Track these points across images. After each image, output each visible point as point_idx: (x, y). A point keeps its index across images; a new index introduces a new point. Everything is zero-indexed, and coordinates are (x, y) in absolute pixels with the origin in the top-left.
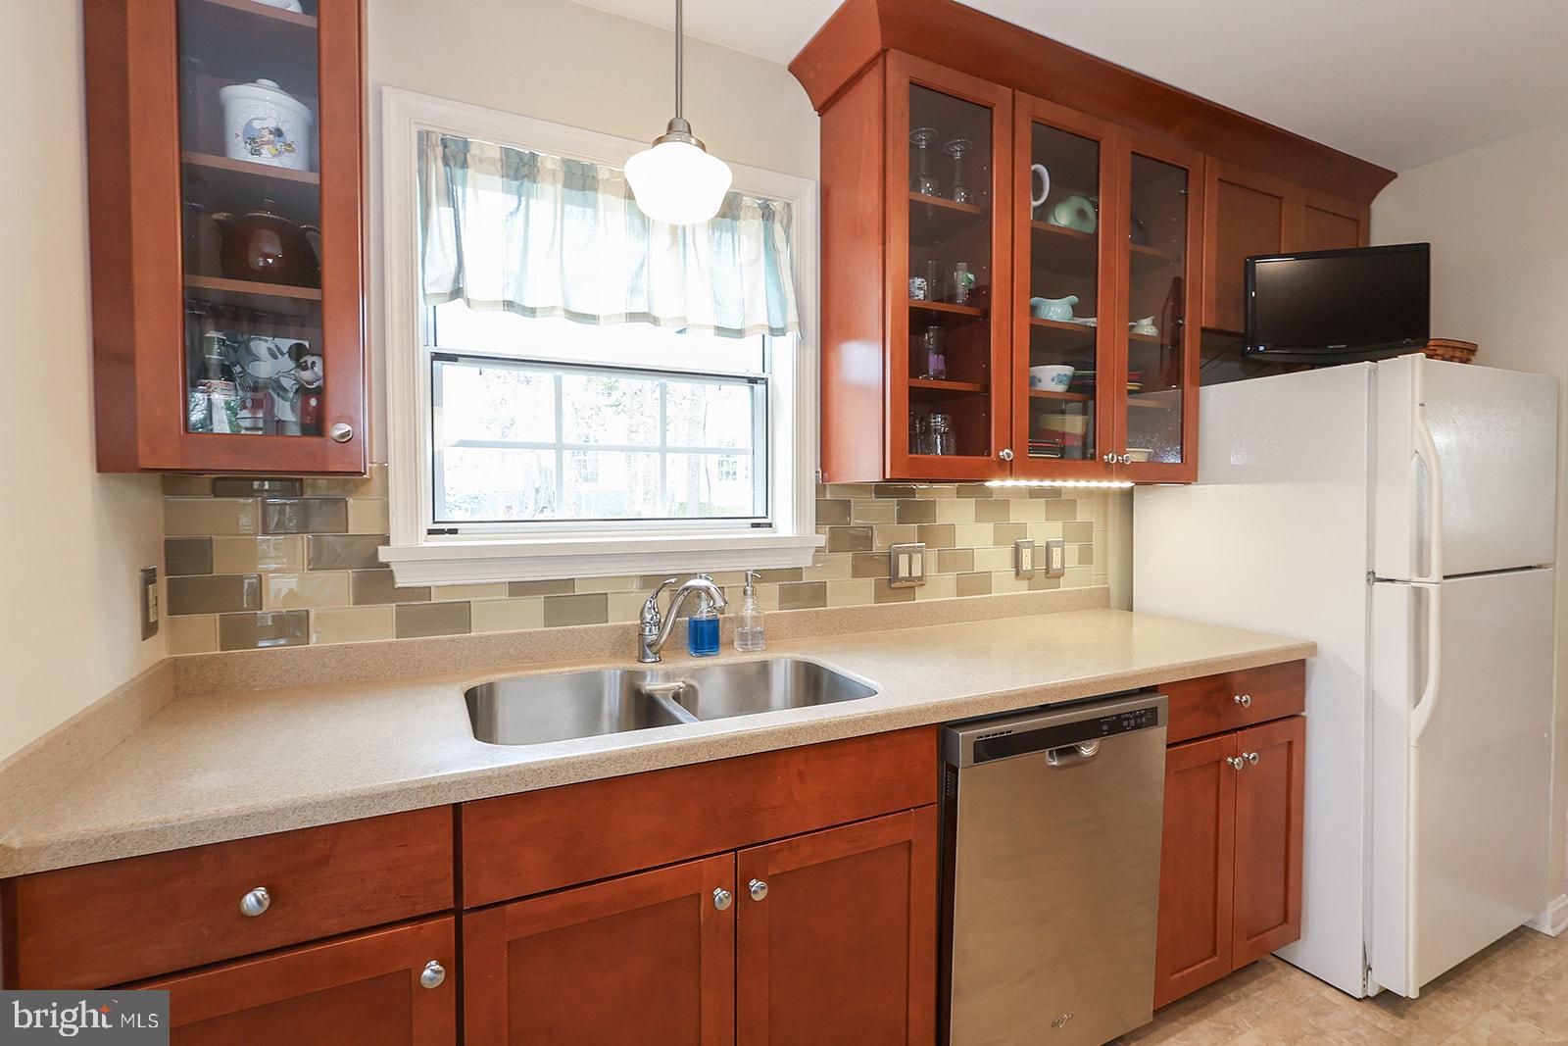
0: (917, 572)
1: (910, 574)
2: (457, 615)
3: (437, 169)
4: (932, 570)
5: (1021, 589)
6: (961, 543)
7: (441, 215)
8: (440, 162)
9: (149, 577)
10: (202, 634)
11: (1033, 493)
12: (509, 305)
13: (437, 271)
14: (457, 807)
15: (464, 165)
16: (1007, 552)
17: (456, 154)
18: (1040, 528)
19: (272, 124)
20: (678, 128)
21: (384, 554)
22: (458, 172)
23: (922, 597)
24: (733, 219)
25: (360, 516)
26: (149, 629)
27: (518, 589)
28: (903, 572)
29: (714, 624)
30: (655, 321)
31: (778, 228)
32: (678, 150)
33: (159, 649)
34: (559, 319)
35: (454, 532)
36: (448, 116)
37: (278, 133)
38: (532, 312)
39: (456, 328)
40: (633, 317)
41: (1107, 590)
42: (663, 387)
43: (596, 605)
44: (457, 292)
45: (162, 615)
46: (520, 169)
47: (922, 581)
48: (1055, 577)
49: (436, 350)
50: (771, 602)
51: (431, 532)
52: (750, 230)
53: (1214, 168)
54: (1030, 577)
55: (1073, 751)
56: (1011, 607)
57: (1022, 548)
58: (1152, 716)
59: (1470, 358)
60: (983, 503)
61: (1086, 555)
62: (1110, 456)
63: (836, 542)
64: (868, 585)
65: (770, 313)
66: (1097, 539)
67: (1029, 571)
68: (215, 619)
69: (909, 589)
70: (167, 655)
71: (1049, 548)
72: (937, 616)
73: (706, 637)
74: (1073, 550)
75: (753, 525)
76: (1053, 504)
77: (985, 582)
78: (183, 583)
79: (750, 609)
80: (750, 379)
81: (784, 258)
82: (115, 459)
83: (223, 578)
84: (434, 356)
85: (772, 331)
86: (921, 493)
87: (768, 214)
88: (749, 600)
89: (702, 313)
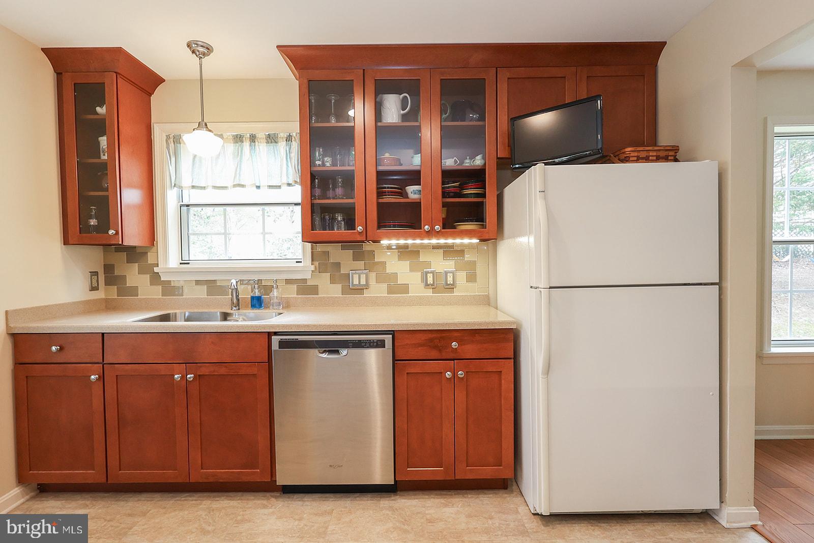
0: (363, 282)
1: (359, 282)
2: (179, 290)
3: (172, 145)
4: (372, 282)
5: (429, 293)
6: (389, 269)
7: (173, 159)
8: (173, 144)
9: (95, 274)
10: (112, 292)
11: (436, 247)
12: (193, 187)
14: (103, 334)
15: (180, 143)
16: (418, 275)
17: (177, 140)
20: (203, 125)
21: (157, 270)
22: (179, 145)
23: (367, 294)
24: (275, 142)
25: (151, 259)
27: (198, 282)
28: (356, 282)
29: (260, 298)
30: (243, 186)
31: (294, 145)
32: (203, 133)
33: (96, 295)
35: (188, 263)
36: (173, 129)
38: (203, 188)
40: (235, 186)
41: (487, 296)
42: (263, 210)
45: (99, 287)
47: (367, 286)
48: (450, 288)
49: (182, 204)
50: (291, 292)
51: (181, 264)
52: (282, 145)
53: (504, 74)
54: (433, 287)
55: (337, 352)
56: (420, 302)
57: (427, 273)
58: (380, 344)
59: (671, 155)
60: (404, 252)
61: (472, 278)
62: (427, 227)
63: (321, 269)
64: (338, 287)
65: (288, 177)
66: (480, 270)
67: (432, 285)
68: (116, 286)
69: (359, 290)
70: (104, 297)
71: (446, 273)
72: (375, 302)
73: (257, 302)
74: (462, 276)
75: (297, 262)
76: (449, 251)
77: (405, 289)
78: (108, 276)
79: (275, 293)
80: (296, 204)
81: (293, 155)
82: (66, 242)
83: (118, 276)
84: (181, 206)
85: (289, 185)
86: (366, 247)
87: (289, 138)
88: (275, 290)
89: (265, 181)
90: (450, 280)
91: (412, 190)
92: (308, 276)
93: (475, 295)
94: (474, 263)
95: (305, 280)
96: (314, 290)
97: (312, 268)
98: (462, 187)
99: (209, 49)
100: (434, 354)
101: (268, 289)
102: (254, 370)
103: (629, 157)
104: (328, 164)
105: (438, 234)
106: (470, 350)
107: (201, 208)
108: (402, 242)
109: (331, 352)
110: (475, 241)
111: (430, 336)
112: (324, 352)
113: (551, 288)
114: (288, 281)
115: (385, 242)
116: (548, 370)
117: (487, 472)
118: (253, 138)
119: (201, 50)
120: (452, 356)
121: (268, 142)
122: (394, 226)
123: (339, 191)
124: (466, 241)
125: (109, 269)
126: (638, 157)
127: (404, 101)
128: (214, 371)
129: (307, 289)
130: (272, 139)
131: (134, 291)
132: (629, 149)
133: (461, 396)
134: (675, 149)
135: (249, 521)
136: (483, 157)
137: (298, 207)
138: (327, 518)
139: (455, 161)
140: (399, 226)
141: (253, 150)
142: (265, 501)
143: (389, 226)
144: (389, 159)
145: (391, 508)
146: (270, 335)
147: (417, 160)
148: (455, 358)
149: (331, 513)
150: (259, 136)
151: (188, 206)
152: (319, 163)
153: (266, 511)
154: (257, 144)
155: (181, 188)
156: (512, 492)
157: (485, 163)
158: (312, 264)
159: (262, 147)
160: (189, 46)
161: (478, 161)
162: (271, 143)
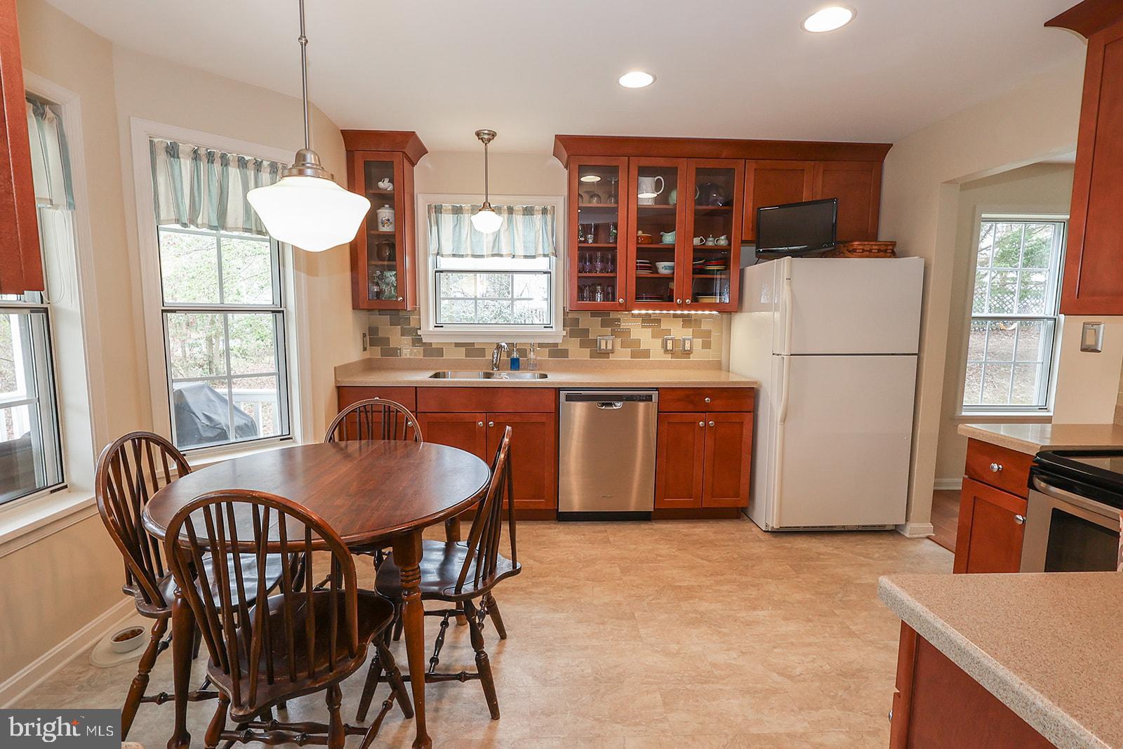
0: (610, 347)
1: (606, 347)
2: (439, 352)
3: (433, 215)
4: (618, 347)
5: (668, 358)
6: (633, 336)
7: (434, 228)
9: (364, 335)
10: (376, 352)
11: (675, 316)
12: (453, 255)
13: (433, 248)
14: (416, 387)
15: (441, 213)
16: (660, 341)
17: (439, 210)
18: (678, 331)
19: (387, 218)
20: (487, 206)
21: (419, 332)
22: (440, 215)
23: (612, 358)
24: (532, 215)
25: (413, 321)
26: (365, 349)
27: (457, 345)
28: (603, 347)
29: (518, 360)
30: (501, 256)
31: (549, 217)
32: (488, 213)
33: (367, 355)
35: (442, 327)
36: (436, 200)
37: (388, 220)
38: (463, 256)
39: (445, 263)
40: (493, 255)
41: (720, 361)
42: (512, 277)
43: (481, 352)
44: (438, 254)
45: (368, 347)
46: (457, 211)
47: (612, 351)
48: (687, 353)
49: (437, 270)
50: (544, 355)
51: (435, 327)
52: (538, 218)
53: (751, 165)
54: (672, 352)
55: (611, 405)
56: (661, 365)
57: (667, 340)
58: (649, 398)
59: (890, 250)
60: (647, 320)
61: (706, 345)
62: (678, 300)
63: (572, 334)
64: (587, 352)
65: (543, 249)
66: (714, 338)
67: (671, 351)
68: (380, 348)
69: (606, 354)
70: (369, 357)
71: (684, 340)
72: (620, 366)
73: (515, 364)
74: (698, 342)
75: (545, 327)
76: (687, 321)
77: (646, 353)
78: (372, 338)
79: (532, 356)
80: (545, 273)
81: (549, 228)
82: (356, 306)
83: (381, 338)
84: (436, 272)
85: (545, 256)
86: (613, 315)
87: (544, 211)
88: (532, 353)
89: (520, 251)
90: (687, 347)
91: (663, 266)
92: (560, 341)
93: (709, 361)
94: (710, 331)
95: (555, 345)
96: (564, 353)
97: (565, 333)
98: (706, 264)
99: (493, 135)
100: (690, 408)
101: (523, 352)
102: (543, 419)
103: (856, 249)
104: (590, 241)
105: (689, 307)
106: (720, 404)
108: (643, 312)
109: (606, 405)
110: (714, 313)
111: (688, 393)
112: (603, 404)
113: (791, 355)
114: (540, 345)
115: (636, 312)
116: (784, 419)
117: (727, 502)
118: (511, 210)
119: (486, 137)
120: (704, 409)
121: (524, 214)
122: (646, 298)
123: (599, 266)
124: (706, 313)
125: (373, 331)
126: (863, 249)
127: (658, 182)
128: (510, 420)
129: (557, 352)
130: (528, 211)
131: (395, 352)
132: (857, 243)
133: (709, 442)
134: (894, 244)
135: (544, 536)
136: (727, 238)
137: (546, 275)
138: (605, 534)
139: (702, 241)
140: (651, 298)
141: (510, 221)
142: (548, 526)
143: (642, 298)
144: (643, 237)
145: (651, 529)
146: (557, 390)
147: (669, 238)
148: (707, 410)
149: (606, 531)
150: (516, 208)
151: (442, 272)
152: (582, 239)
153: (553, 531)
154: (514, 215)
155: (442, 256)
156: (744, 520)
157: (730, 244)
158: (564, 330)
159: (519, 218)
160: (478, 134)
161: (723, 241)
162: (528, 215)
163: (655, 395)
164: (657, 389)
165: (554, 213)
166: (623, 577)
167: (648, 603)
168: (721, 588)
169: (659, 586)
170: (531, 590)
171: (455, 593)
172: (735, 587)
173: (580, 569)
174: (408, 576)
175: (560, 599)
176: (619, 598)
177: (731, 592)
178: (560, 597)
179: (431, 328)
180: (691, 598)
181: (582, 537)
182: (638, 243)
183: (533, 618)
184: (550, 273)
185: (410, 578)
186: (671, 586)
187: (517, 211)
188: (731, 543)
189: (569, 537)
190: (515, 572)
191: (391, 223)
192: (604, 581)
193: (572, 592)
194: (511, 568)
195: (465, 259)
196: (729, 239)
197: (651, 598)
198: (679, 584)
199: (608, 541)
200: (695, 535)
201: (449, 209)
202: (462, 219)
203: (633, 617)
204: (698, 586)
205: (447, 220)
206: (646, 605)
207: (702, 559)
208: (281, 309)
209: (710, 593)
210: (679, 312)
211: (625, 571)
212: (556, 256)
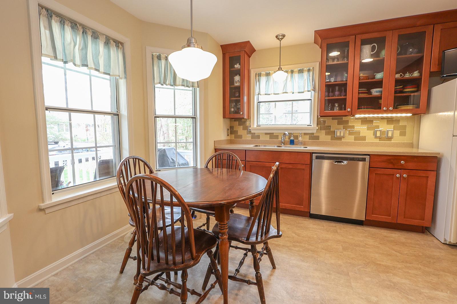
0: (342, 135)
1: (340, 135)
2: (258, 137)
3: (257, 77)
4: (347, 135)
5: (377, 141)
6: (356, 129)
7: (258, 83)
8: (258, 77)
9: (228, 129)
10: (233, 137)
12: (266, 94)
13: (257, 91)
14: (246, 150)
15: (261, 76)
16: (372, 132)
17: (260, 75)
18: (384, 127)
19: (238, 80)
20: (280, 69)
21: (250, 128)
24: (302, 73)
25: (248, 123)
26: (228, 135)
27: (266, 134)
28: (338, 134)
29: (293, 140)
30: (287, 93)
31: (311, 73)
32: (280, 72)
33: (229, 138)
34: (273, 95)
35: (260, 126)
36: (258, 71)
37: (238, 81)
38: (270, 94)
39: (262, 98)
40: (283, 93)
41: (412, 143)
42: (293, 103)
43: (277, 137)
44: (259, 94)
45: (230, 134)
46: (268, 75)
47: (344, 137)
48: (390, 139)
49: (259, 101)
50: (307, 138)
51: (257, 126)
52: (305, 74)
53: (438, 27)
54: (380, 138)
55: (340, 162)
56: (372, 144)
57: (376, 131)
58: (364, 160)
60: (364, 121)
61: (403, 134)
62: (384, 108)
63: (321, 128)
64: (329, 137)
65: (308, 88)
66: (408, 130)
67: (379, 137)
68: (234, 135)
69: (340, 138)
70: (230, 139)
71: (388, 131)
72: (347, 144)
73: (292, 142)
74: (397, 133)
75: (308, 126)
76: (390, 120)
77: (364, 138)
78: (231, 131)
79: (300, 139)
80: (308, 100)
81: (311, 78)
82: (224, 117)
83: (235, 131)
84: (258, 102)
85: (308, 91)
86: (344, 118)
87: (309, 70)
88: (300, 137)
89: (296, 90)
90: (390, 135)
91: (375, 91)
92: (315, 132)
93: (404, 143)
94: (405, 127)
95: (313, 134)
96: (317, 138)
97: (317, 128)
98: (403, 88)
99: (284, 36)
100: (391, 166)
101: (296, 137)
102: (304, 167)
104: (332, 81)
105: (391, 112)
106: (411, 165)
107: (264, 103)
108: (362, 116)
109: (338, 162)
110: (410, 115)
111: (389, 158)
112: (336, 162)
114: (305, 134)
115: (357, 116)
117: (416, 222)
118: (292, 72)
119: (280, 37)
120: (400, 167)
121: (299, 73)
122: (364, 108)
123: (337, 93)
124: (404, 115)
125: (232, 128)
127: (374, 47)
128: (287, 167)
129: (314, 137)
130: (301, 71)
131: (241, 137)
133: (403, 186)
135: (302, 224)
136: (419, 72)
137: (309, 101)
138: (335, 228)
139: (401, 75)
140: (367, 108)
141: (292, 77)
142: (304, 219)
143: (362, 108)
144: (363, 77)
145: (363, 230)
146: (311, 154)
147: (379, 76)
148: (402, 168)
149: (336, 227)
150: (295, 70)
151: (261, 102)
152: (328, 81)
153: (307, 222)
154: (294, 74)
155: (261, 95)
156: (427, 235)
157: (421, 75)
158: (317, 126)
159: (296, 75)
160: (277, 37)
161: (416, 74)
162: (300, 73)
163: (367, 158)
164: (369, 155)
165: (314, 71)
166: (344, 252)
167: (358, 269)
168: (410, 271)
169: (366, 261)
170: (292, 248)
171: (246, 240)
172: (420, 272)
173: (320, 243)
174: (222, 227)
175: (306, 255)
176: (340, 262)
177: (417, 275)
178: (307, 255)
179: (255, 126)
180: (388, 272)
181: (322, 227)
182: (359, 80)
183: (290, 262)
184: (311, 100)
185: (222, 228)
186: (374, 263)
187: (296, 71)
188: (417, 246)
189: (315, 226)
190: (278, 236)
191: (239, 82)
192: (332, 251)
193: (313, 253)
194: (277, 234)
195: (270, 95)
196: (421, 73)
197: (360, 267)
198: (379, 262)
199: (337, 232)
200: (392, 237)
201: (264, 75)
202: (270, 78)
203: (348, 275)
204: (393, 267)
205: (263, 79)
206: (356, 270)
207: (396, 251)
208: (195, 117)
209: (401, 272)
210: (385, 115)
211: (345, 249)
212: (314, 91)
